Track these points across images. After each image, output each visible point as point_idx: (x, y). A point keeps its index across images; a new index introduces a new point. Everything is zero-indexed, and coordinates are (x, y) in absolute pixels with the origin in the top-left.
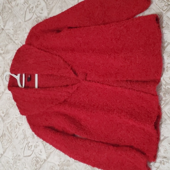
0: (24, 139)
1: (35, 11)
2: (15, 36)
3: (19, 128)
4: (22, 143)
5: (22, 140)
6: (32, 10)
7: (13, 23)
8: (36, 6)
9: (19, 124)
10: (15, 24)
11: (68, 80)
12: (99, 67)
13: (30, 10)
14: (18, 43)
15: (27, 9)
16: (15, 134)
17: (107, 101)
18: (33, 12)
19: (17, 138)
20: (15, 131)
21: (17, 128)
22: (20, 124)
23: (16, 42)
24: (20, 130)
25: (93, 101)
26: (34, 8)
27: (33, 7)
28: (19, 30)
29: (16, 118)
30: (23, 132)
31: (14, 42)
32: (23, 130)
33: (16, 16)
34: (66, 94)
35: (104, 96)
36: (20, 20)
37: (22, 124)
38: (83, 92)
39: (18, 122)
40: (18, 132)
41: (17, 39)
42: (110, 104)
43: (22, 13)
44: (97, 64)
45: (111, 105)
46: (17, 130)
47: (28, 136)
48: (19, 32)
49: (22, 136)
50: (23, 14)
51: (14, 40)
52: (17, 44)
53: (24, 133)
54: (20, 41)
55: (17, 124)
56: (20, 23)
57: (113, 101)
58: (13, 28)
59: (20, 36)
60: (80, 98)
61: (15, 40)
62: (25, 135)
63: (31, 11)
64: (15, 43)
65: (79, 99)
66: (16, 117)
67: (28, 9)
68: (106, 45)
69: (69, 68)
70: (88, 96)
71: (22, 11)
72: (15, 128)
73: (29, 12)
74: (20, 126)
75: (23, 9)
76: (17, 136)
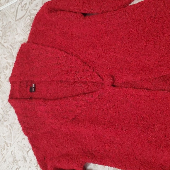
0: (13, 162)
1: (29, 7)
2: (4, 38)
3: (7, 149)
4: (11, 167)
5: (11, 164)
6: (25, 7)
7: (2, 23)
8: (30, 2)
9: (7, 144)
10: (5, 24)
11: (83, 86)
12: (131, 63)
13: (22, 7)
14: (8, 46)
15: (18, 6)
16: (3, 157)
17: (142, 113)
18: (26, 9)
19: (5, 161)
20: (2, 153)
21: (4, 149)
22: (9, 145)
23: (5, 45)
24: (8, 152)
25: (121, 113)
26: (28, 4)
27: (26, 3)
28: (9, 31)
29: (4, 137)
30: (12, 155)
31: (3, 45)
32: (12, 151)
33: (5, 15)
34: (83, 104)
35: (137, 106)
36: (10, 20)
37: (10, 144)
38: (108, 101)
39: (5, 142)
40: (6, 154)
41: (6, 42)
42: (147, 117)
43: (12, 10)
44: (128, 59)
45: (149, 118)
46: (5, 152)
47: (18, 159)
48: (8, 34)
49: (11, 159)
50: (14, 12)
51: (2, 43)
52: (6, 47)
53: (14, 155)
54: (10, 44)
55: (4, 145)
56: (10, 22)
57: (152, 112)
58: (1, 29)
59: (10, 38)
60: (104, 109)
61: (4, 43)
62: (15, 158)
63: (23, 9)
64: (4, 47)
65: (102, 112)
66: (4, 135)
67: (20, 6)
68: (138, 29)
69: (90, 70)
70: (114, 107)
71: (13, 8)
72: (3, 149)
73: (22, 9)
74: (8, 147)
75: (14, 7)
76: (4, 159)
